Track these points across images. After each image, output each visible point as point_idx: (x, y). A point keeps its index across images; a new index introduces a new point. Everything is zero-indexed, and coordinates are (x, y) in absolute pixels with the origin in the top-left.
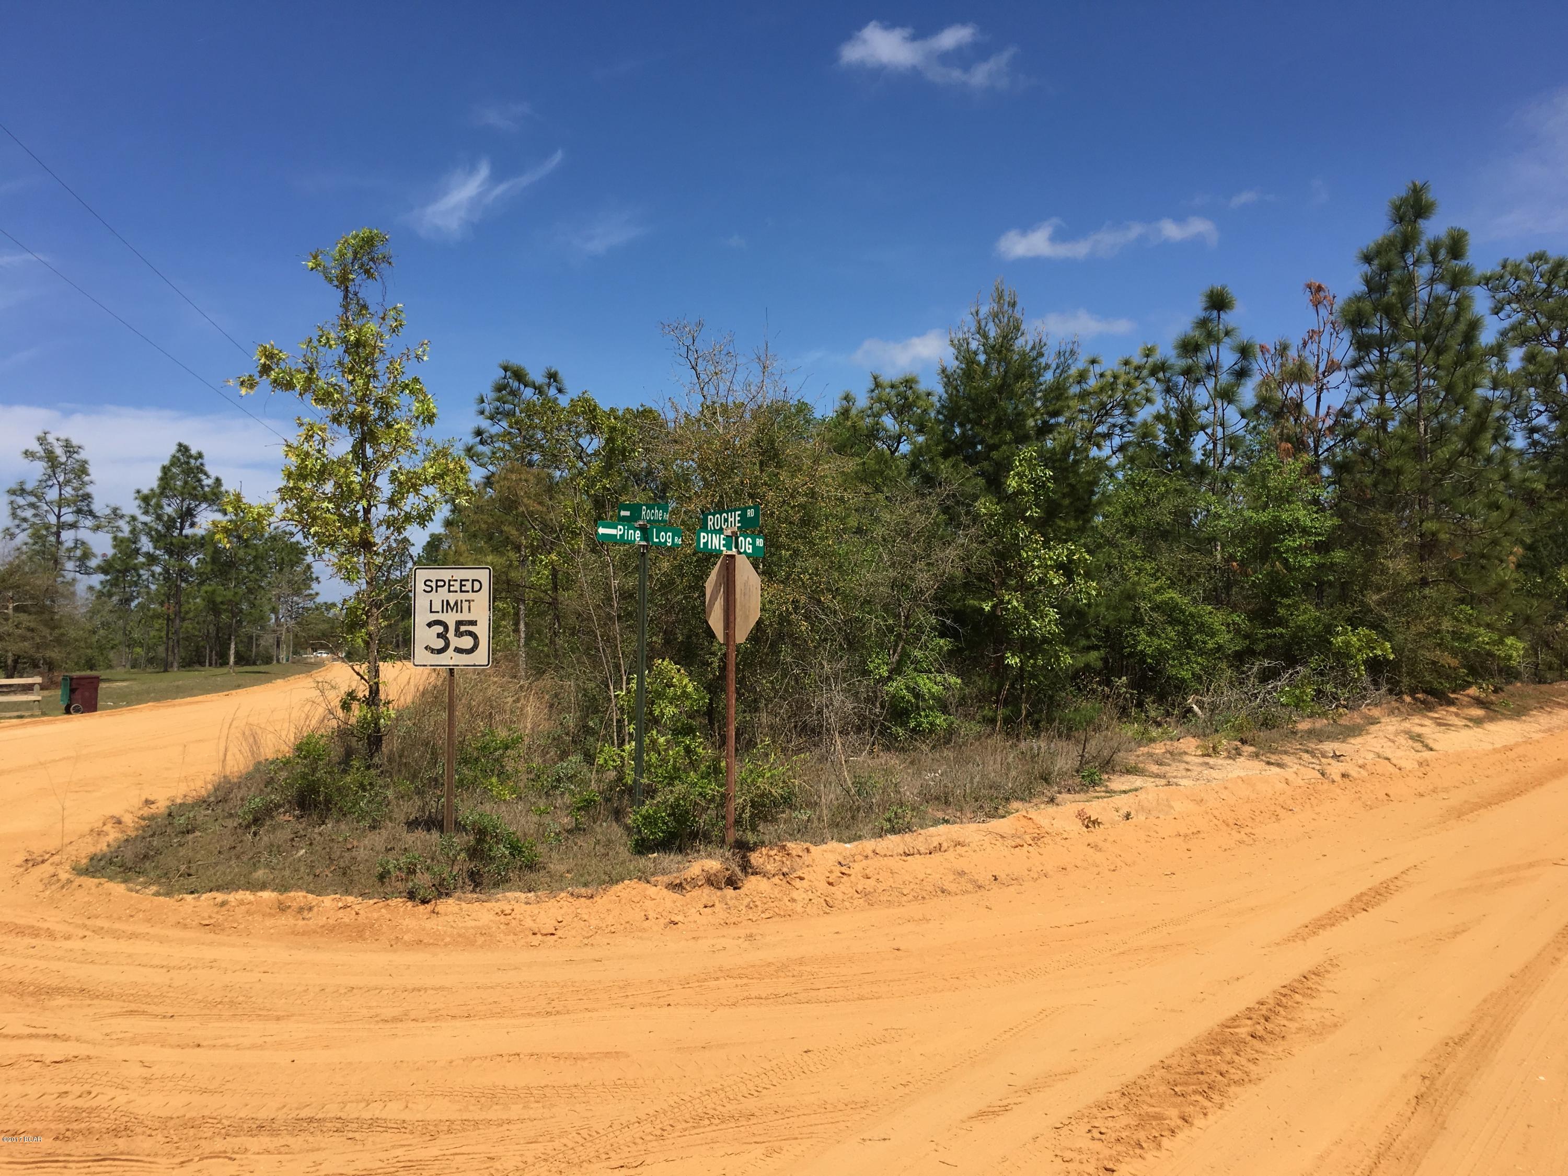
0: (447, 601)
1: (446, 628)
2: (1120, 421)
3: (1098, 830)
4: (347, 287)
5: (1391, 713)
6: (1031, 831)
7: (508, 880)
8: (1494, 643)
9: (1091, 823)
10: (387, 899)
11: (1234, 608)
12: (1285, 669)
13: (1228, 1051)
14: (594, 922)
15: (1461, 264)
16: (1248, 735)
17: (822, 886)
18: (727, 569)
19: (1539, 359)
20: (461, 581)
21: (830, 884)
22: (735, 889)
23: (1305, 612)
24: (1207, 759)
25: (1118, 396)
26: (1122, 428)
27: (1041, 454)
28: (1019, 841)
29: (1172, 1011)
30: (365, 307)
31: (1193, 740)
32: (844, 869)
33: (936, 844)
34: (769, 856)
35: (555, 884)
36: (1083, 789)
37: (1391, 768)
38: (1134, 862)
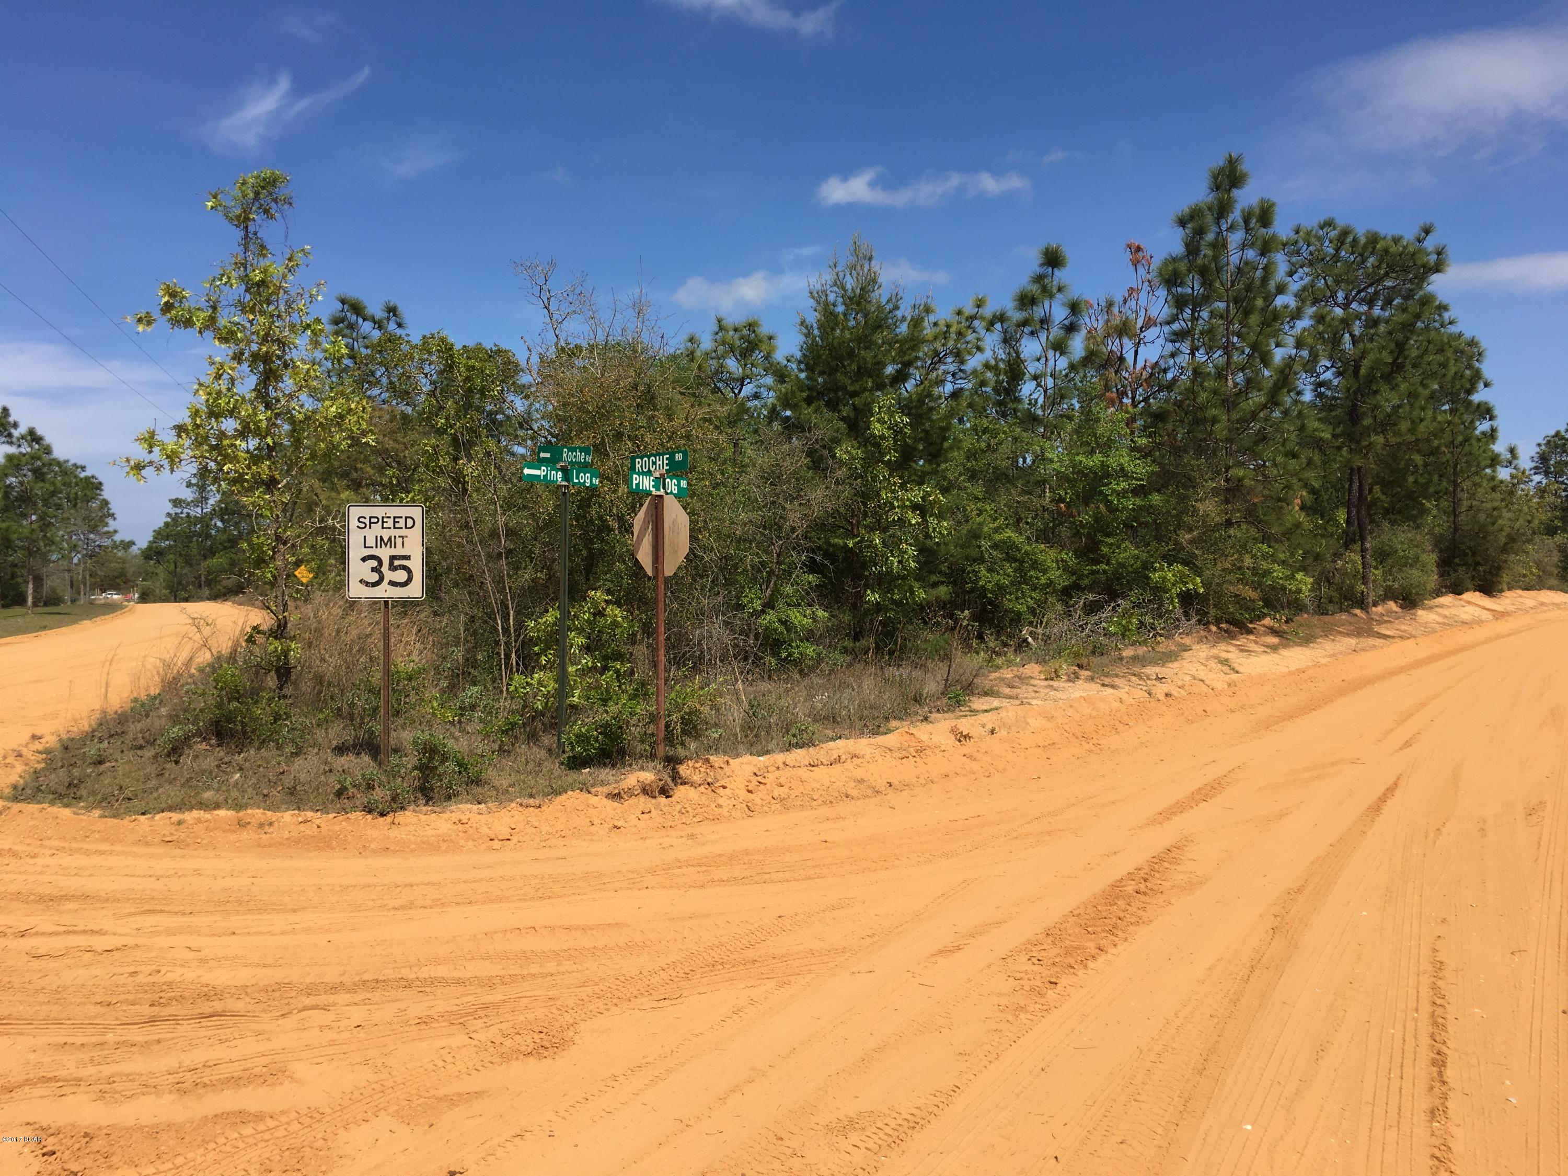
0: (381, 537)
1: (380, 563)
2: (952, 368)
3: (969, 744)
4: (247, 227)
5: (1200, 641)
6: (914, 744)
7: (457, 794)
8: (1286, 578)
9: (963, 738)
10: (347, 813)
11: (1063, 546)
12: (1108, 602)
13: (1121, 903)
14: (545, 828)
15: (1271, 231)
16: (1084, 661)
17: (743, 793)
18: (656, 508)
19: (1328, 319)
20: (395, 518)
21: (750, 792)
22: (667, 797)
23: (1125, 550)
24: (1051, 683)
25: (951, 344)
26: (954, 375)
27: (899, 401)
28: (904, 753)
29: (1069, 877)
30: (263, 247)
31: (1036, 666)
32: (760, 779)
33: (835, 756)
34: (695, 768)
35: (502, 796)
36: (949, 709)
37: (1205, 689)
38: (1005, 770)
